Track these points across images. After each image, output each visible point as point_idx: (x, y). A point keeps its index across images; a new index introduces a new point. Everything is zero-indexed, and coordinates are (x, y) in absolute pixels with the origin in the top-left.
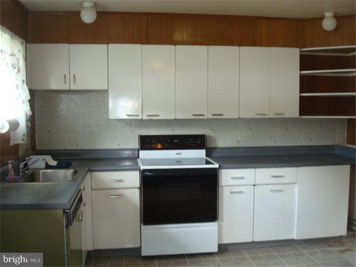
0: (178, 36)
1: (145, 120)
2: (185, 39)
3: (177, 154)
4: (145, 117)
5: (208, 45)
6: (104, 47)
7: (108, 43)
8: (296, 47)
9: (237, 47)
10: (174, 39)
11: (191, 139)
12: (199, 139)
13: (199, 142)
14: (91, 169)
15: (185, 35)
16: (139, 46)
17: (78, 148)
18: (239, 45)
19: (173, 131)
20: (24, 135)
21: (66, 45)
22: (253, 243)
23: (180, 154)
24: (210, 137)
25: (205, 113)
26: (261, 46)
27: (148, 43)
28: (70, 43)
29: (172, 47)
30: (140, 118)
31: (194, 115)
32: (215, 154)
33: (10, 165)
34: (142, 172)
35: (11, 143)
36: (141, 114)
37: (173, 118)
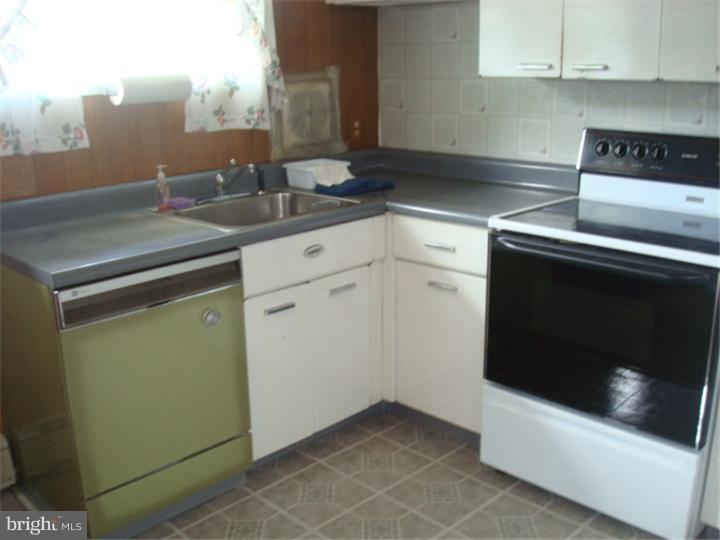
14: (392, 205)
17: (454, 150)
23: (701, 201)
30: (555, 74)
33: (161, 175)
34: (494, 235)
35: (189, 127)
36: (557, 66)
37: (650, 76)
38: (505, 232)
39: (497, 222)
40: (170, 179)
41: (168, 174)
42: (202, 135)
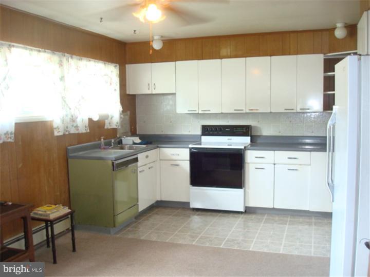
0: (224, 52)
1: (201, 114)
2: (229, 54)
3: (229, 139)
4: (200, 112)
5: (246, 57)
6: (172, 63)
7: (175, 61)
8: (321, 53)
9: (269, 57)
10: (221, 54)
11: (239, 129)
12: (244, 129)
13: (245, 131)
14: (159, 146)
15: (229, 51)
16: (196, 61)
17: (163, 133)
18: (271, 56)
19: (228, 122)
20: (117, 123)
21: (150, 64)
22: (274, 209)
23: (231, 139)
24: (255, 127)
25: (244, 109)
26: (289, 54)
27: (202, 59)
28: (152, 62)
29: (219, 60)
30: (197, 112)
31: (235, 110)
32: (259, 141)
33: (102, 140)
34: (191, 149)
35: (106, 127)
36: (197, 110)
37: (220, 112)
38: (193, 148)
39: (191, 146)
40: (105, 141)
41: (104, 139)
42: (108, 129)
